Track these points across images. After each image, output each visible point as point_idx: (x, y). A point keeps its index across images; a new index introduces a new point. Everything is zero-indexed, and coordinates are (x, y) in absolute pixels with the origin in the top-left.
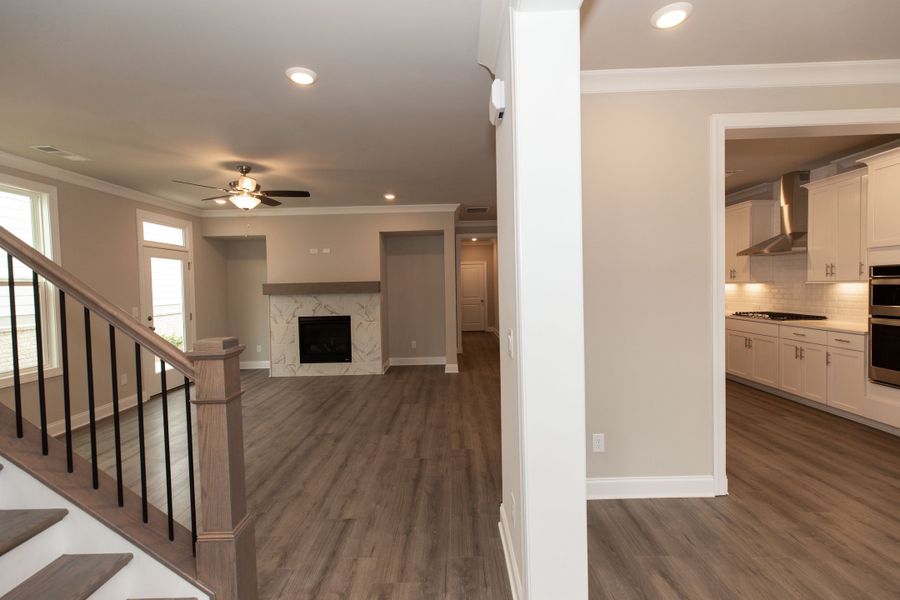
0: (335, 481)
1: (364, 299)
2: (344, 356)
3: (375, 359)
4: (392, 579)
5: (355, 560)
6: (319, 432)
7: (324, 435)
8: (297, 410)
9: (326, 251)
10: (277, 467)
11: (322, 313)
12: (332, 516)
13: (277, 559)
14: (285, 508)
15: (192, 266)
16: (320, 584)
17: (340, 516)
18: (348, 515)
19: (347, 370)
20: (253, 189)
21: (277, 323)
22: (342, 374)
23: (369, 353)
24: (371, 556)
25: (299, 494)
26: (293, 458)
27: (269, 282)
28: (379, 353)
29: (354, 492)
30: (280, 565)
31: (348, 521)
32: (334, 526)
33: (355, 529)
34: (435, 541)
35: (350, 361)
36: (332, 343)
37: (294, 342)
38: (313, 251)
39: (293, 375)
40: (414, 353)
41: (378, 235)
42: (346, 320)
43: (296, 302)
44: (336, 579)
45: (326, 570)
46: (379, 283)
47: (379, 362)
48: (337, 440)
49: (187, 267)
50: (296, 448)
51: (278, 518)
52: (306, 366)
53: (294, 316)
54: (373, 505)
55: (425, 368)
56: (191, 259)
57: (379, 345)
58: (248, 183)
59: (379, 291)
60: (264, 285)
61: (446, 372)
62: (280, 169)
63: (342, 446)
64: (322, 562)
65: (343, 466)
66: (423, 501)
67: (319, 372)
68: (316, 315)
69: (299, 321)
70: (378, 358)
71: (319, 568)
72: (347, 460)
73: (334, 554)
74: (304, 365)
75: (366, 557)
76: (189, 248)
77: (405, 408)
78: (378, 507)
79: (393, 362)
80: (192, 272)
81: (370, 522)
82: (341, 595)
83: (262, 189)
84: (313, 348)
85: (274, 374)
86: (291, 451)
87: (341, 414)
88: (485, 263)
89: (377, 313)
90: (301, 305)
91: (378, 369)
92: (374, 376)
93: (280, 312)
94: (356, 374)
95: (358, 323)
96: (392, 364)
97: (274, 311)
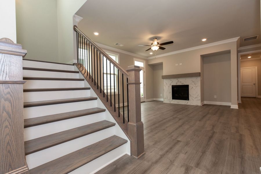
0: (176, 129)
1: (194, 79)
2: (187, 98)
3: (198, 100)
4: (192, 165)
5: (178, 153)
8: (169, 110)
9: (181, 64)
10: (159, 122)
11: (179, 84)
12: (173, 138)
13: (153, 143)
14: (159, 132)
15: (145, 72)
16: (164, 155)
17: (176, 139)
18: (179, 139)
19: (187, 103)
20: (157, 44)
21: (166, 87)
23: (196, 98)
24: (185, 154)
25: (164, 129)
26: (165, 121)
27: (164, 75)
28: (200, 98)
29: (183, 134)
30: (154, 145)
31: (179, 141)
32: (173, 141)
33: (181, 144)
34: (217, 160)
35: (188, 100)
36: (182, 94)
37: (170, 93)
38: (177, 65)
39: (170, 103)
40: (216, 100)
41: (200, 56)
42: (187, 86)
43: (171, 81)
44: (170, 156)
45: (167, 152)
46: (200, 73)
47: (200, 101)
48: (180, 119)
50: (166, 119)
51: (156, 133)
52: (174, 100)
53: (170, 85)
54: (189, 139)
55: (221, 106)
56: (145, 70)
58: (155, 42)
59: (200, 76)
60: (162, 76)
61: (231, 108)
62: (165, 36)
63: (181, 121)
64: (167, 149)
65: (180, 126)
66: (212, 145)
67: (178, 103)
68: (177, 85)
69: (172, 87)
70: (199, 100)
71: (165, 150)
72: (182, 125)
73: (171, 148)
75: (183, 154)
77: (209, 116)
78: (191, 141)
80: (145, 74)
81: (187, 144)
82: (171, 161)
83: (160, 44)
84: (176, 95)
85: (165, 102)
86: (165, 119)
87: (183, 113)
88: (256, 67)
89: (199, 84)
90: (173, 82)
91: (199, 103)
92: (197, 106)
93: (166, 84)
94: (191, 104)
95: (192, 87)
96: (205, 103)
97: (165, 84)
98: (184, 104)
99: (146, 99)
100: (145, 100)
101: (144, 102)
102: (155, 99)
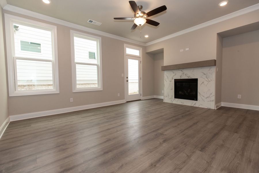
1: (206, 70)
2: (194, 97)
3: (211, 101)
6: (159, 131)
7: (161, 134)
9: (187, 49)
19: (195, 104)
21: (166, 81)
22: (192, 105)
23: (208, 97)
27: (164, 66)
28: (213, 98)
35: (197, 100)
37: (172, 89)
38: (182, 50)
40: (239, 102)
42: (196, 81)
43: (173, 73)
47: (214, 103)
48: (165, 141)
49: (140, 62)
52: (177, 99)
53: (173, 79)
55: (248, 111)
56: (141, 60)
57: (214, 93)
59: (215, 65)
60: (162, 67)
67: (182, 103)
69: (175, 81)
70: (213, 101)
74: (176, 99)
76: (141, 56)
77: (225, 134)
79: (223, 104)
80: (141, 64)
84: (180, 93)
85: (165, 101)
90: (176, 74)
91: (212, 106)
92: (209, 109)
93: (168, 77)
94: (200, 107)
95: (202, 82)
96: (222, 105)
97: (165, 77)
98: (190, 105)
99: (143, 96)
100: (142, 98)
101: (140, 100)
102: (155, 97)
